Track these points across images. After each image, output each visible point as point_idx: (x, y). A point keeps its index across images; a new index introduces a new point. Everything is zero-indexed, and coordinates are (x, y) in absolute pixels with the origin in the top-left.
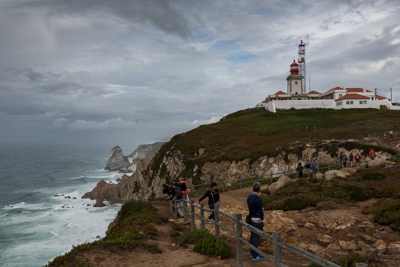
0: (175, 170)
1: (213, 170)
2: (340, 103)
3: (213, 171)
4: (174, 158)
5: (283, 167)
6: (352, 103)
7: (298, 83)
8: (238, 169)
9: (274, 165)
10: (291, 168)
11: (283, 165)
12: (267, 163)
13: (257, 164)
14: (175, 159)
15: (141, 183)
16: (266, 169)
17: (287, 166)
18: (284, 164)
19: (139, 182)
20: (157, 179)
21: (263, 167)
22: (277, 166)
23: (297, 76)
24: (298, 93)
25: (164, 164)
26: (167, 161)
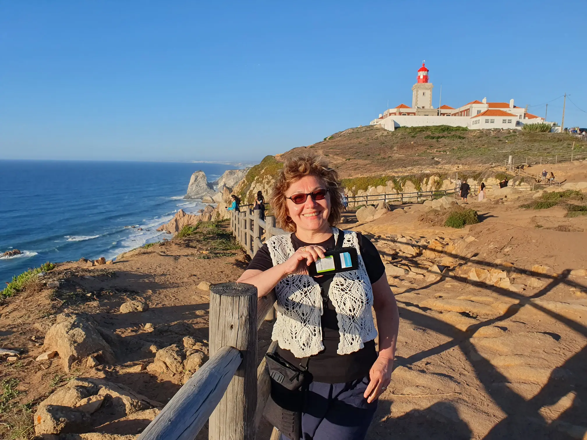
2: (477, 121)
6: (493, 121)
7: (426, 94)
23: (426, 84)
24: (426, 108)
25: (252, 191)
26: (256, 188)
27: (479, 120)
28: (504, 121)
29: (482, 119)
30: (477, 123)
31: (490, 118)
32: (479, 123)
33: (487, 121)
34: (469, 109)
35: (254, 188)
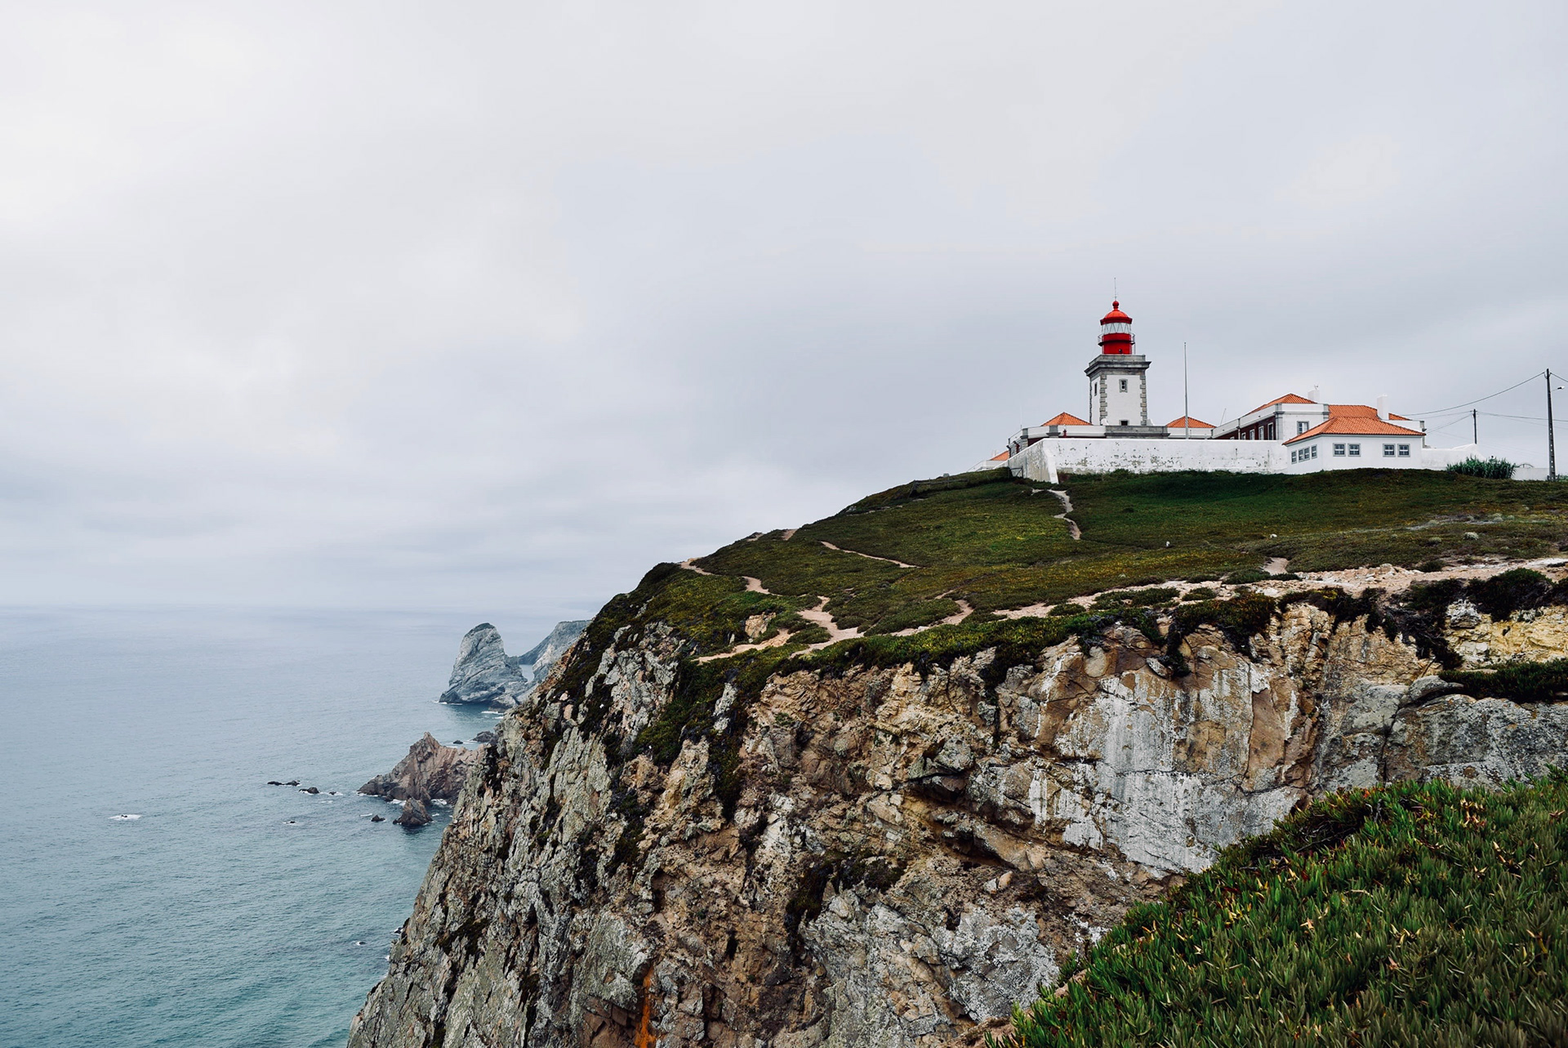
0: (642, 704)
1: (804, 708)
2: (1307, 450)
3: (807, 712)
4: (643, 655)
5: (1158, 693)
6: (1355, 451)
7: (1129, 385)
8: (928, 702)
9: (1112, 684)
10: (1198, 700)
11: (1158, 686)
12: (1074, 678)
13: (1025, 682)
14: (644, 660)
15: (511, 755)
16: (1072, 703)
17: (1178, 693)
18: (1162, 682)
19: (505, 753)
20: (571, 741)
21: (1057, 695)
22: (1124, 691)
23: (1127, 359)
24: (1130, 424)
25: (602, 678)
26: (616, 669)
27: (1314, 448)
28: (1389, 451)
29: (1326, 445)
30: (1306, 457)
31: (1347, 441)
32: (1314, 455)
33: (1339, 450)
34: (1272, 419)
35: (611, 667)
